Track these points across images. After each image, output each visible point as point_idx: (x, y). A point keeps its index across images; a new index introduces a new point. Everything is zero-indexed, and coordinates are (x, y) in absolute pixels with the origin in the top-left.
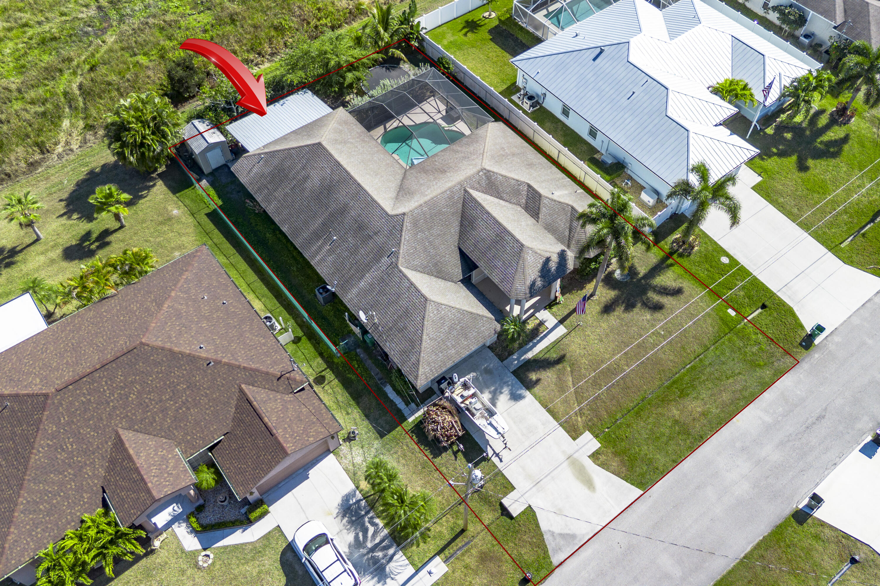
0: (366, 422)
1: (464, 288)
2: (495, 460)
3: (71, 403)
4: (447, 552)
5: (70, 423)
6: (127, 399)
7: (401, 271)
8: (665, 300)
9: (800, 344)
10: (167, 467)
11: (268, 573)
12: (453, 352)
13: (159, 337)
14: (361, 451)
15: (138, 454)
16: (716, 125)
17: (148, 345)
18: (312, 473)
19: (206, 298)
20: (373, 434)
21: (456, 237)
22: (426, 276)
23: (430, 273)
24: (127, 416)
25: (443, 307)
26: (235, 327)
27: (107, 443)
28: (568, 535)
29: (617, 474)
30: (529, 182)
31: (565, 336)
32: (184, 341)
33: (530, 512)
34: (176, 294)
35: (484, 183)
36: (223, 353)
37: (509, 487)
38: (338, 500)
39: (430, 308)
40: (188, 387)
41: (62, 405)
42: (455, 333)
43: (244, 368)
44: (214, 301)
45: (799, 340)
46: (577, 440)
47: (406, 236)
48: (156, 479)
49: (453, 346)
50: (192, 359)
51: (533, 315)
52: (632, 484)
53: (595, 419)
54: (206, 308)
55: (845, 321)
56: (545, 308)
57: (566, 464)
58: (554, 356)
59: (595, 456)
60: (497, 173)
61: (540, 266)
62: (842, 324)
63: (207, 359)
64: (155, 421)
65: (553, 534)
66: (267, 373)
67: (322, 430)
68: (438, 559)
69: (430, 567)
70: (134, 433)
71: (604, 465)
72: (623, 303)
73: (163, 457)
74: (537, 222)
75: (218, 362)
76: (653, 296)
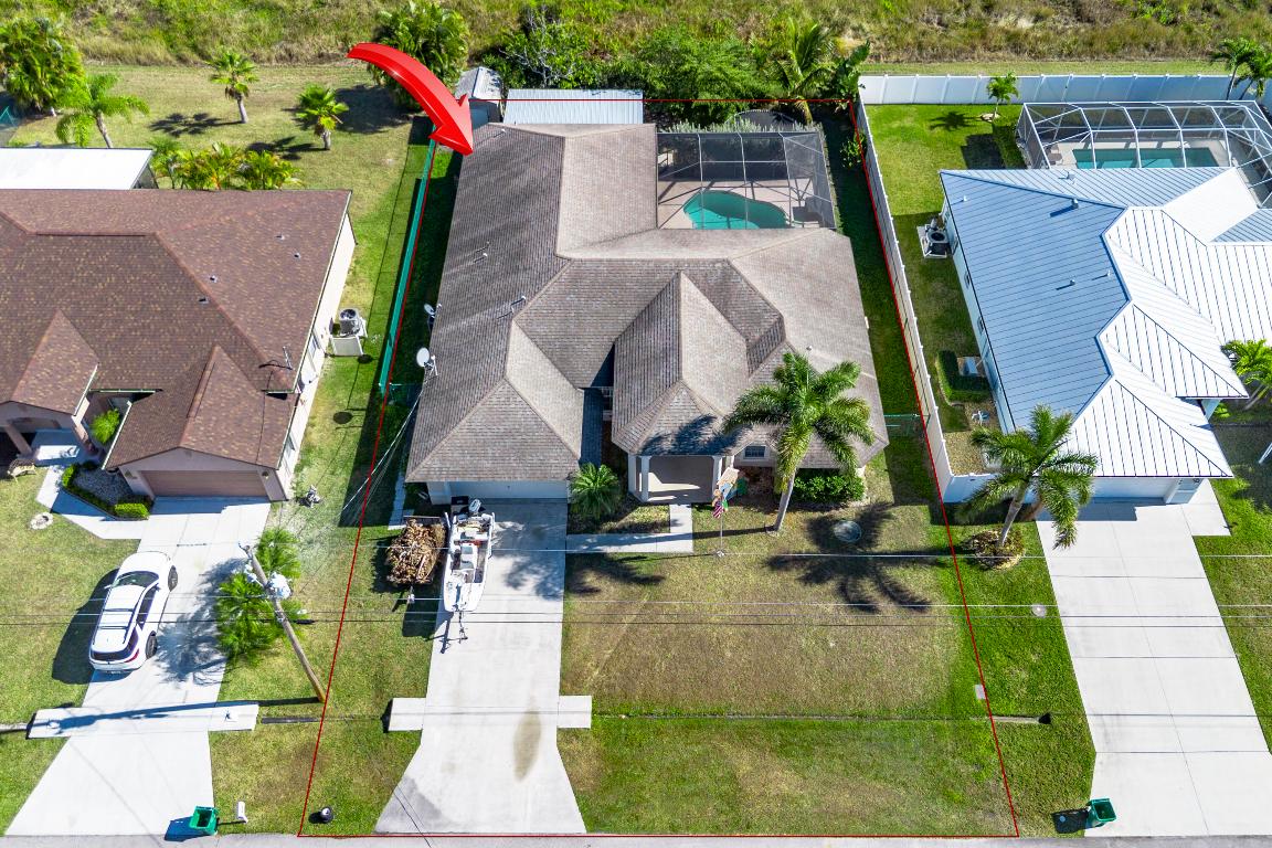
0: (341, 496)
1: (582, 400)
2: (437, 644)
3: (39, 255)
4: (274, 710)
5: (22, 275)
6: (93, 285)
7: (509, 327)
8: (884, 604)
9: (1055, 817)
10: (62, 379)
11: (78, 581)
12: (489, 465)
13: (179, 241)
14: (303, 523)
15: (47, 346)
16: (1183, 398)
17: (158, 241)
18: (230, 510)
19: (283, 238)
20: (334, 514)
21: (621, 329)
22: (538, 355)
23: (549, 355)
24: (78, 303)
25: (519, 399)
26: (279, 284)
27: (38, 318)
28: (431, 805)
29: (575, 782)
30: (785, 316)
31: (682, 556)
32: (202, 261)
33: (413, 739)
35: (713, 280)
36: (229, 299)
37: (419, 689)
38: (222, 559)
39: (500, 389)
40: (162, 312)
41: (30, 250)
42: (509, 442)
43: (236, 329)
44: (288, 246)
45: (1058, 807)
46: (565, 698)
47: (551, 287)
48: (36, 382)
49: (494, 458)
50: (190, 283)
51: (667, 503)
52: (581, 810)
53: (618, 689)
54: (270, 248)
55: (1180, 838)
56: (692, 506)
57: (517, 718)
58: (644, 569)
59: (567, 735)
60: (742, 277)
61: (685, 421)
62: (1168, 839)
63: (205, 293)
64: (100, 326)
65: (413, 787)
66: (255, 351)
67: (251, 452)
68: (256, 708)
69: (234, 711)
70: (70, 325)
71: (568, 758)
72: (810, 568)
73: (70, 367)
74: (751, 372)
75: (213, 304)
76: (868, 588)
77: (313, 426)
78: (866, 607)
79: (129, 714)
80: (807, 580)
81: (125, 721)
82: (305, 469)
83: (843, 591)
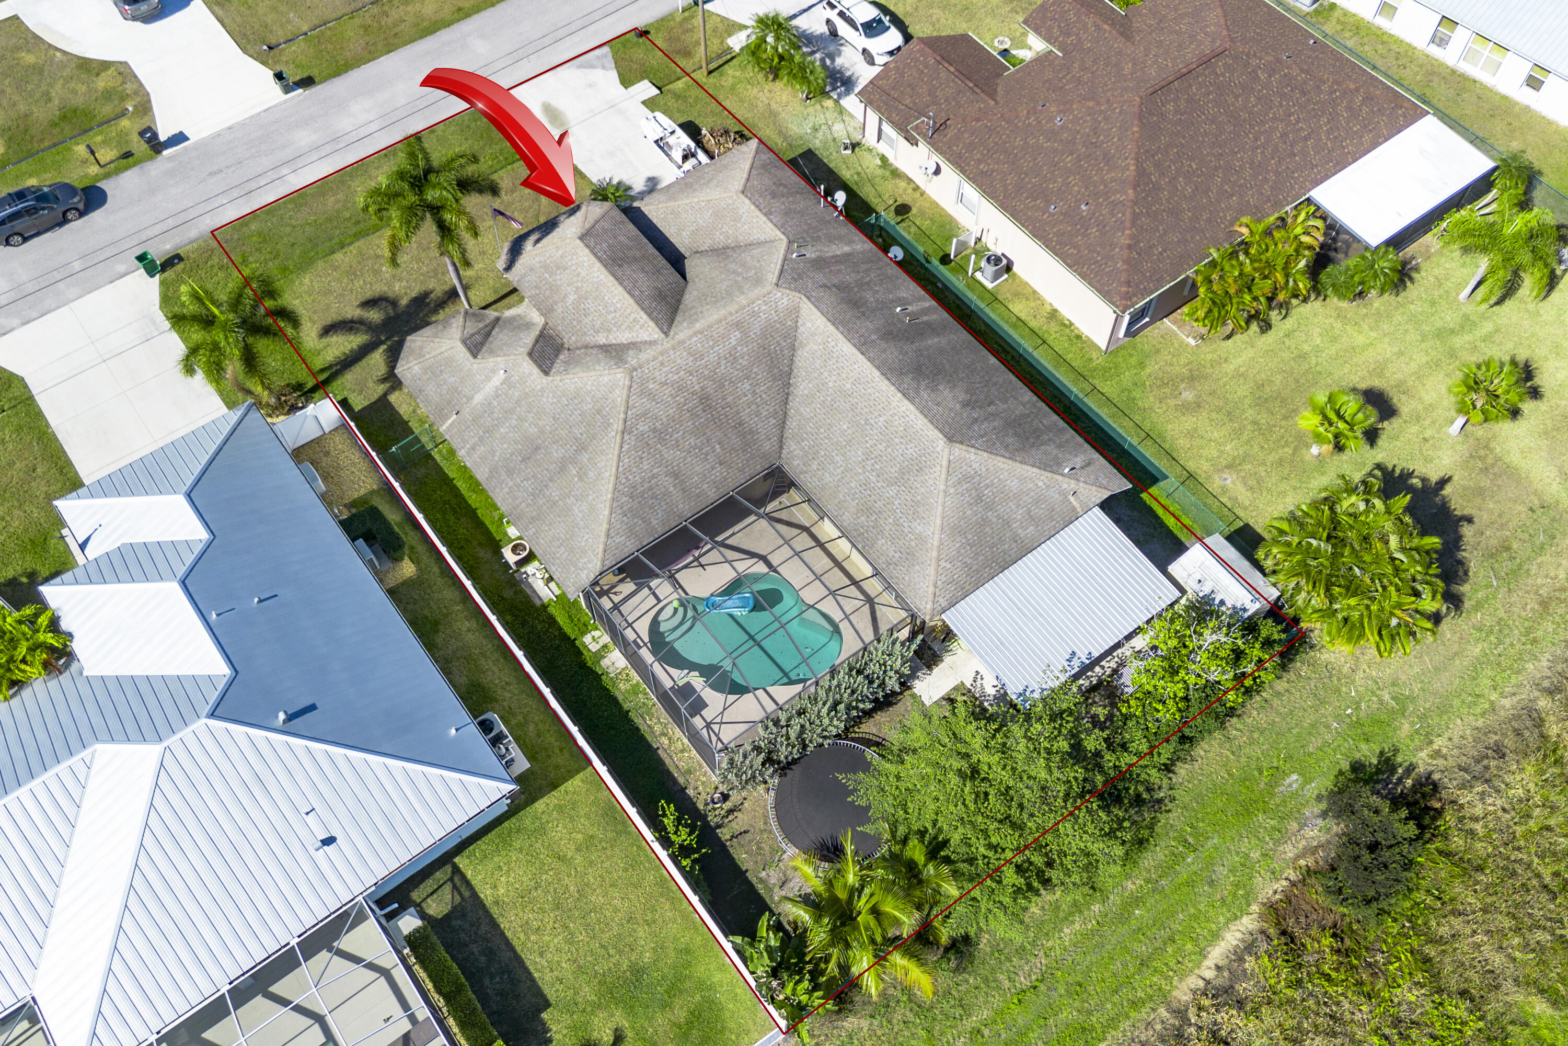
0: (832, 165)
1: (682, 251)
4: (729, 57)
7: (783, 235)
8: (357, 313)
13: (1120, 113)
15: (1098, 28)
20: (822, 154)
21: (689, 290)
32: (1085, 121)
34: (1126, 193)
36: (1030, 124)
44: (1070, 207)
47: (774, 268)
54: (1076, 188)
63: (1047, 108)
65: (604, 68)
72: (428, 304)
73: (1068, 34)
75: (1032, 110)
76: (375, 316)
77: (914, 190)
78: (370, 303)
79: (805, 11)
80: (426, 294)
81: (805, 7)
82: (879, 163)
83: (394, 303)
